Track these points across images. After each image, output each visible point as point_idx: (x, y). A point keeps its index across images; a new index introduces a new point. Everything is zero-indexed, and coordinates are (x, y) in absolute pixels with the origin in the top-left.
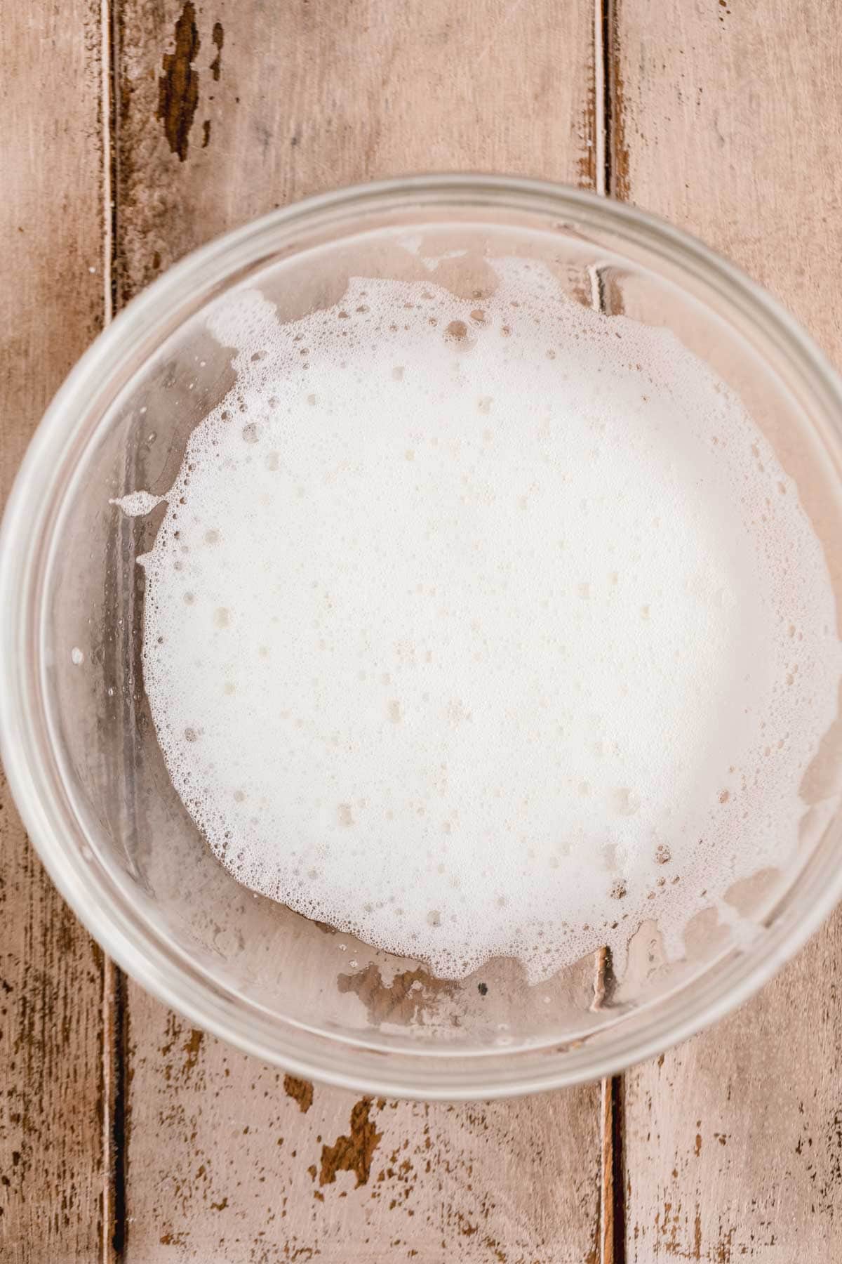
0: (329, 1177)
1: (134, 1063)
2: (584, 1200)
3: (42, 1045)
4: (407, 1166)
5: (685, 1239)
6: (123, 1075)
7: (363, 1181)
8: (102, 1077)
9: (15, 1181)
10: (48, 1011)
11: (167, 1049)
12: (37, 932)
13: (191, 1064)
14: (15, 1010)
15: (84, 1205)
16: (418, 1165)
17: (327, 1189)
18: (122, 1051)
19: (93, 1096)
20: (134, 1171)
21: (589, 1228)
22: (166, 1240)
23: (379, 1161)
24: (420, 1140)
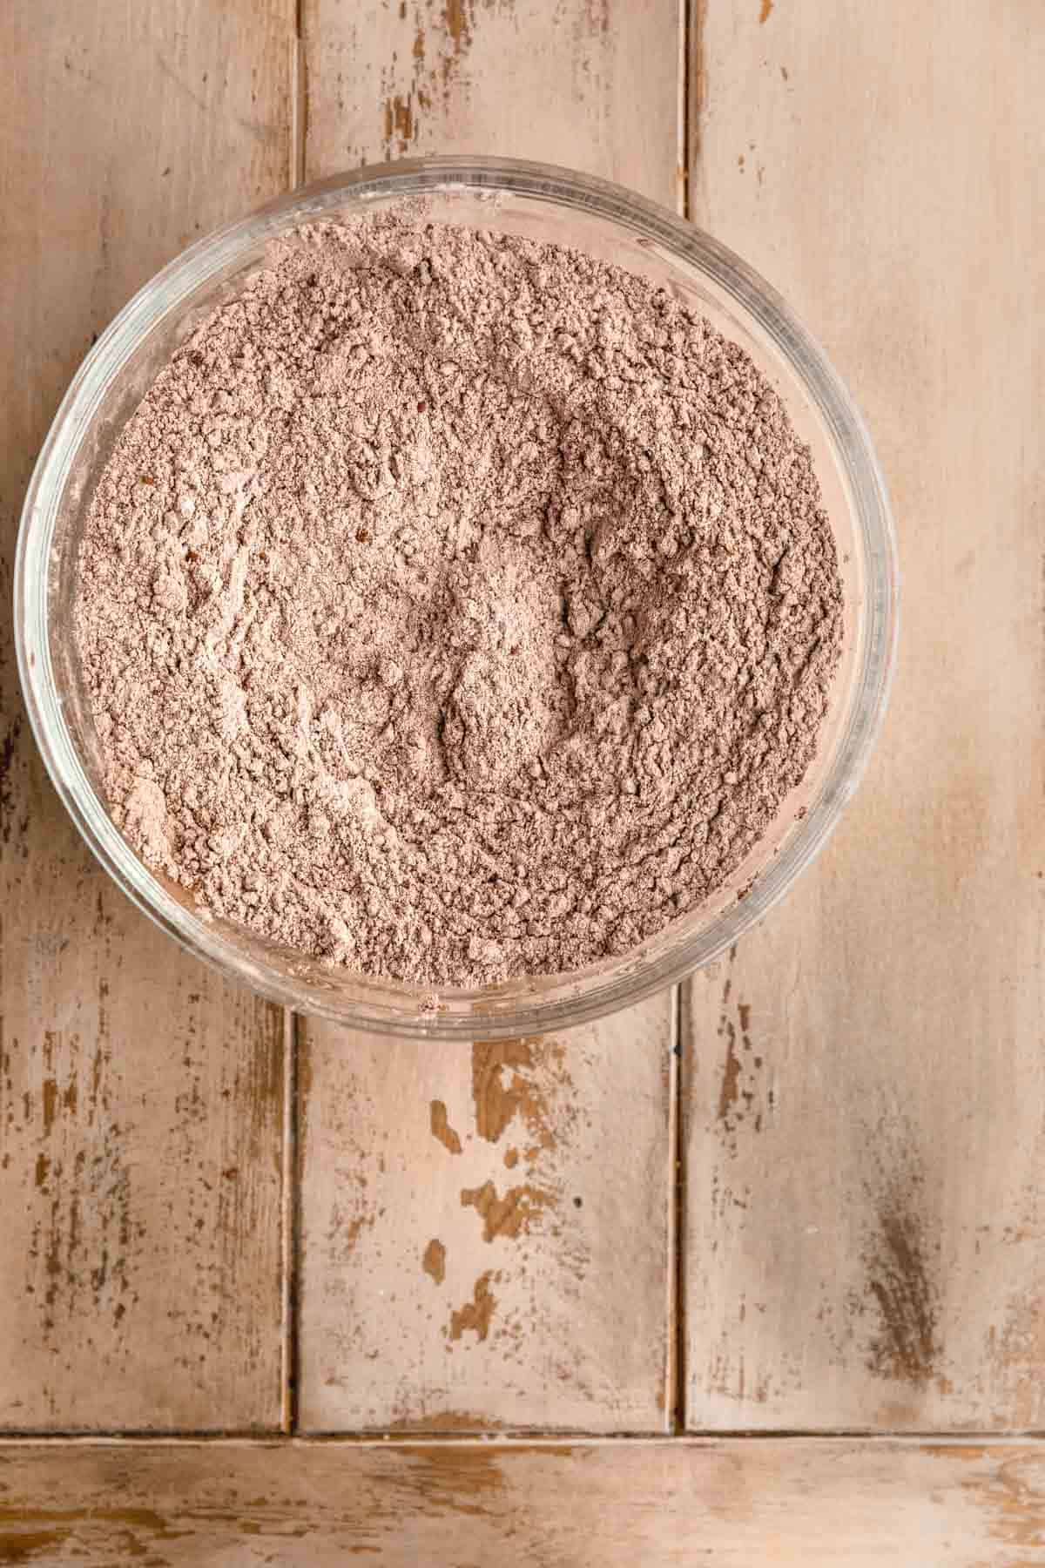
0: (456, 1335)
1: (306, 1246)
2: (654, 1353)
3: (235, 1232)
4: (517, 1327)
5: (732, 1383)
6: (297, 1253)
7: (483, 1337)
8: (281, 1256)
9: (214, 1336)
10: (239, 1205)
11: (331, 1236)
12: (232, 1145)
13: (350, 1247)
14: (214, 1204)
15: (267, 1355)
16: (526, 1327)
17: (453, 1344)
18: (296, 1236)
19: (274, 1270)
20: (306, 1330)
21: (657, 1376)
22: (331, 1381)
23: (495, 1323)
24: (527, 1307)
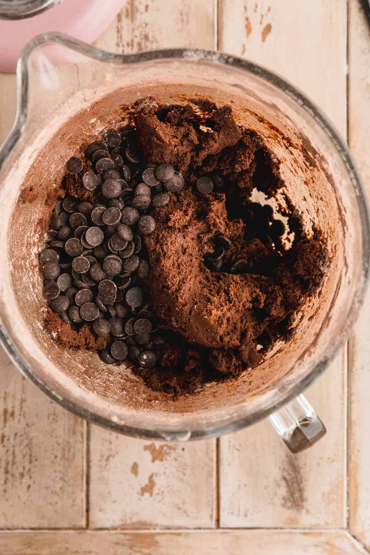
0: (142, 494)
1: (92, 464)
2: (209, 501)
3: (68, 459)
4: (163, 492)
5: (236, 511)
6: (88, 467)
7: (151, 494)
8: (83, 468)
9: (60, 495)
10: (69, 451)
11: (100, 461)
12: (66, 430)
13: (106, 465)
14: (60, 450)
15: (78, 501)
16: (166, 491)
17: (143, 498)
18: (88, 461)
19: (81, 473)
20: (92, 493)
21: (210, 508)
22: (100, 510)
23: (156, 490)
24: (166, 485)
